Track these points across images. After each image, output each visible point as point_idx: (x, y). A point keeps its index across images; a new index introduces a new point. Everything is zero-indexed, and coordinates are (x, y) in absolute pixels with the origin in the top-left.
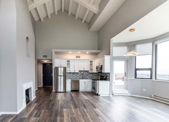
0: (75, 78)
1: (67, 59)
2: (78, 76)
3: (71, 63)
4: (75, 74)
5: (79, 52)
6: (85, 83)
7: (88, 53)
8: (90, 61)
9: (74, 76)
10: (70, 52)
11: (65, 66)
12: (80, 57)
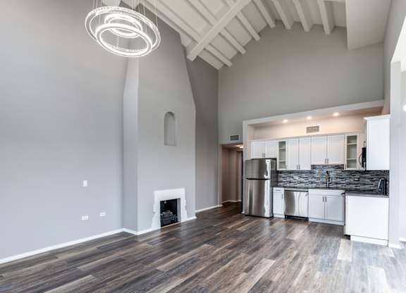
0: (303, 185)
1: (277, 139)
2: (313, 180)
3: (288, 147)
4: (304, 175)
5: (309, 118)
6: (325, 199)
7: (336, 114)
8: (346, 135)
9: (302, 180)
10: (285, 121)
11: (273, 157)
12: (320, 129)
